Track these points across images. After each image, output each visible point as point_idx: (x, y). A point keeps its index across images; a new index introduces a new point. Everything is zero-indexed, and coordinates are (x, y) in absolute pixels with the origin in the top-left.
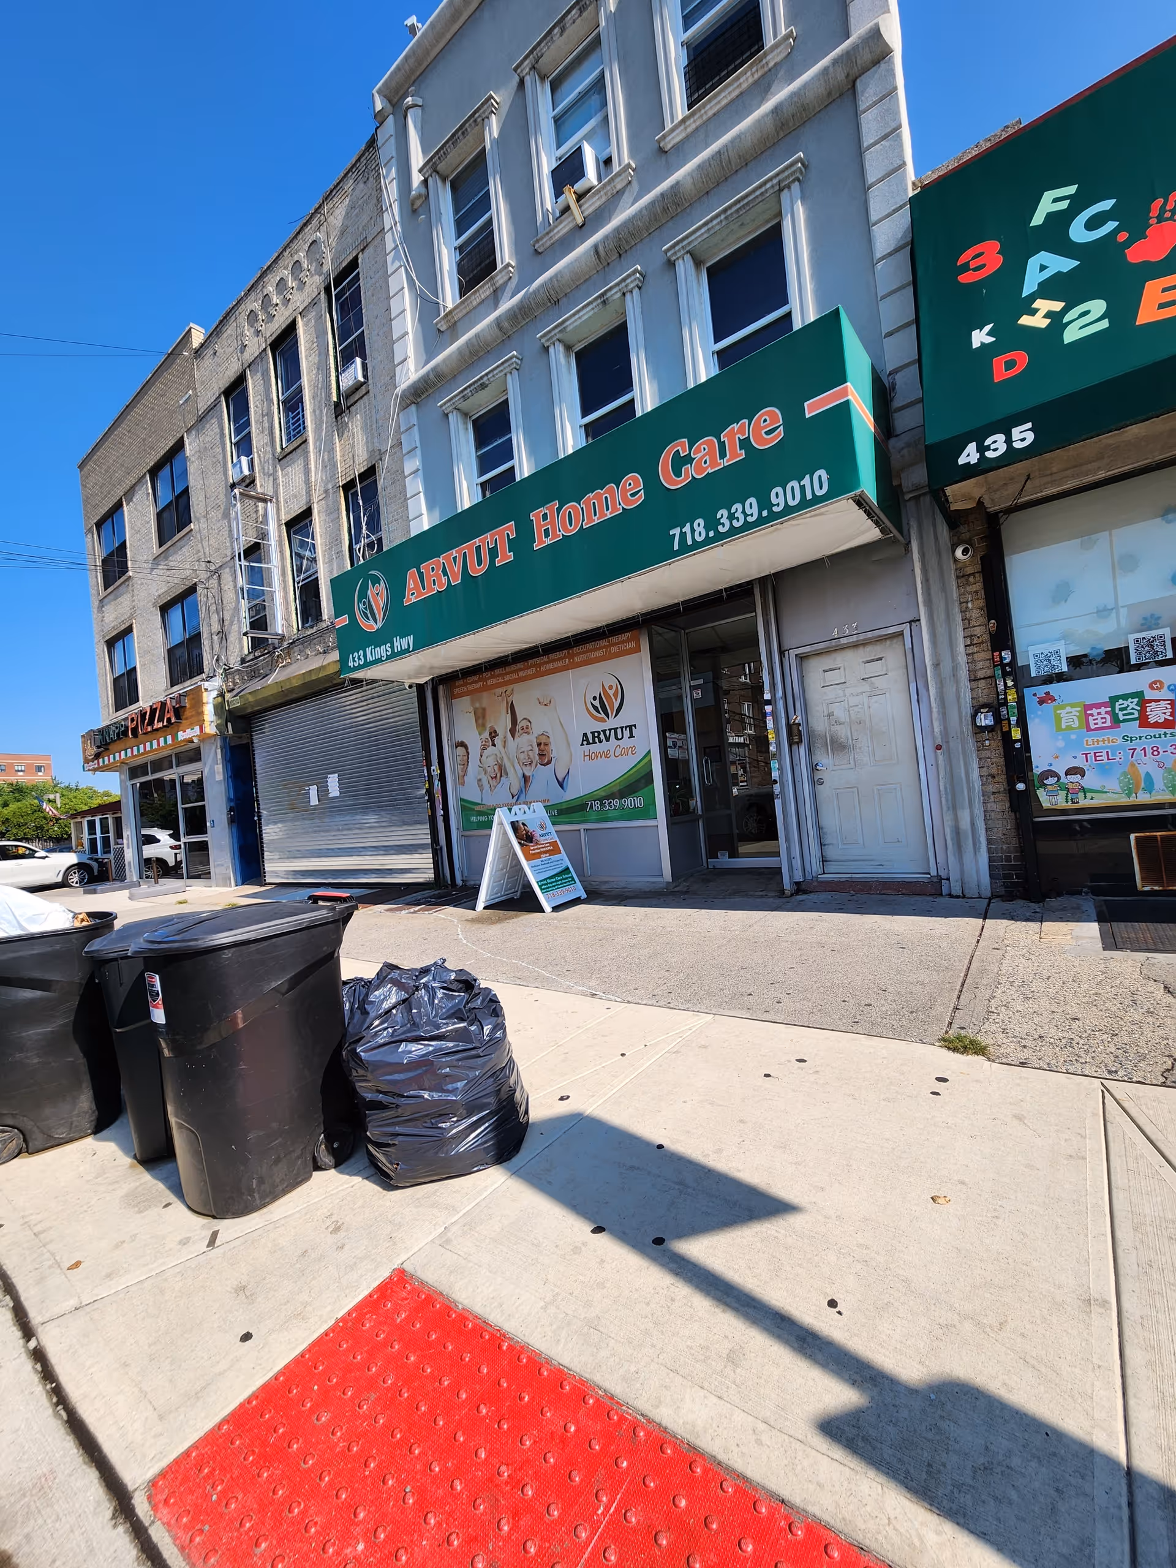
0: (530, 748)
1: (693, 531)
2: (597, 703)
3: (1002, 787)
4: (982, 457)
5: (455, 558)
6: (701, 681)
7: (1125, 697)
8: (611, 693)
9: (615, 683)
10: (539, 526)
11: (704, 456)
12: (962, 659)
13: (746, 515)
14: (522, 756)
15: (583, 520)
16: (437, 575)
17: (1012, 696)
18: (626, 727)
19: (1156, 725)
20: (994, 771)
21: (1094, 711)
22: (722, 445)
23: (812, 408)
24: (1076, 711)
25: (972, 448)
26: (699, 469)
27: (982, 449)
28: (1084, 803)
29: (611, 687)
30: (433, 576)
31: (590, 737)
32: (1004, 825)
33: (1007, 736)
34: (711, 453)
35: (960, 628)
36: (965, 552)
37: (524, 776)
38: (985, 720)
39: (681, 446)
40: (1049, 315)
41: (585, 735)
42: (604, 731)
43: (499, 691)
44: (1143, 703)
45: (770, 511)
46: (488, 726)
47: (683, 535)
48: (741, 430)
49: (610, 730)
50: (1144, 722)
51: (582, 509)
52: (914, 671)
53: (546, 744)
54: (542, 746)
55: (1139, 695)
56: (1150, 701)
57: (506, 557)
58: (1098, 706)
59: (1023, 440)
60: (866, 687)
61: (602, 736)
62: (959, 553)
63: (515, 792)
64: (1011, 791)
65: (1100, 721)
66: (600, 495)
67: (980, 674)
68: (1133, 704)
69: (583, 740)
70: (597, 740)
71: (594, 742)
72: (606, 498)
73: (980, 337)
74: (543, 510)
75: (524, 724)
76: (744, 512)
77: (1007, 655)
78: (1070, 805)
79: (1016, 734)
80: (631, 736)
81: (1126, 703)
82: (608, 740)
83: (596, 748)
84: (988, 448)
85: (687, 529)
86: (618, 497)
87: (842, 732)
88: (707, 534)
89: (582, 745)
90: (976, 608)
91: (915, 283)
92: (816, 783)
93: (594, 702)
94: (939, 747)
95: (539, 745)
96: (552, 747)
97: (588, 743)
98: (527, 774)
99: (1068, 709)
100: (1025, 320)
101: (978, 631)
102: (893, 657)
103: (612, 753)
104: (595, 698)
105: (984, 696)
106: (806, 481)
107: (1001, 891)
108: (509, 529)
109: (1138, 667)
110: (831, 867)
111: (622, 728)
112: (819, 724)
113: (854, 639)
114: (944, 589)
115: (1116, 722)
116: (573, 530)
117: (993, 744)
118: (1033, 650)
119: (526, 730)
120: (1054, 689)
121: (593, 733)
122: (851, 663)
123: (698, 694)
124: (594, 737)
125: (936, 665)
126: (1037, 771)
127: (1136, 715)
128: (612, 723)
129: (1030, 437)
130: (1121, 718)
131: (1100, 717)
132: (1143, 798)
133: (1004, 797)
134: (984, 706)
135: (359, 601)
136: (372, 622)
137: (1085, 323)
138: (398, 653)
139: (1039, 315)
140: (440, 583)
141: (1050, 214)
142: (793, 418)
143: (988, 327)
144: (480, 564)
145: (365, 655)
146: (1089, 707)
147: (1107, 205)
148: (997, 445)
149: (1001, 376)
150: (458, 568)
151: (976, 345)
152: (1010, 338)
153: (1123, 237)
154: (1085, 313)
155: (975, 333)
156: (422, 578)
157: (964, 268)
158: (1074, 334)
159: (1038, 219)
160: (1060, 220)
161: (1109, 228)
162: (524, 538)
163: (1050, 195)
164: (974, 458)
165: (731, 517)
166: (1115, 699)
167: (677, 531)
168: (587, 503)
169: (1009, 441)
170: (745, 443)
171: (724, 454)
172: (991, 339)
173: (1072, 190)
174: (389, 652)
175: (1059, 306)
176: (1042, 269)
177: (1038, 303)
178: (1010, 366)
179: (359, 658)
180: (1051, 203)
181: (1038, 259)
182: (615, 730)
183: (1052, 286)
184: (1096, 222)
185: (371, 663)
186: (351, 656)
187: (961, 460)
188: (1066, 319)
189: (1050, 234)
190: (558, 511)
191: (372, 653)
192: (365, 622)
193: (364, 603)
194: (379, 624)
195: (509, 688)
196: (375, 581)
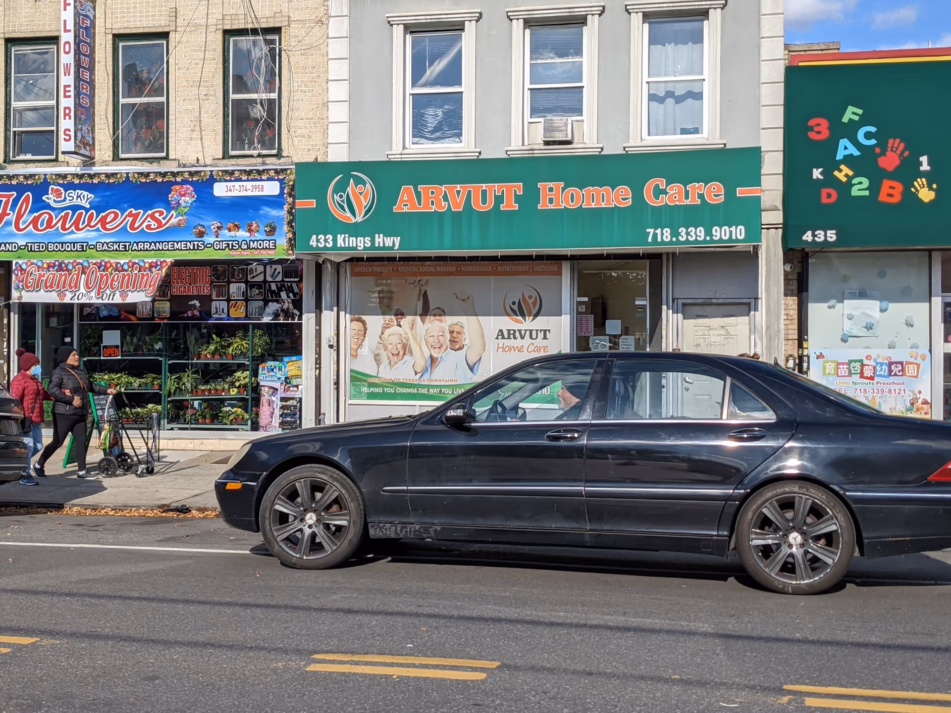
0: (441, 333)
1: (662, 234)
2: (515, 307)
4: (814, 240)
5: (458, 192)
7: (855, 361)
8: (530, 301)
9: (534, 294)
10: (545, 195)
11: (675, 193)
12: (782, 327)
13: (697, 236)
14: (431, 339)
15: (583, 202)
16: (436, 197)
17: (803, 352)
18: (541, 331)
19: (867, 378)
21: (841, 367)
22: (687, 192)
23: (741, 192)
24: (833, 365)
25: (809, 233)
26: (670, 200)
27: (814, 235)
29: (530, 297)
30: (431, 198)
31: (505, 333)
34: (679, 193)
35: (783, 312)
36: (790, 268)
37: (431, 357)
38: (791, 364)
39: (661, 183)
40: (846, 175)
41: (501, 331)
42: (520, 331)
43: (412, 279)
44: (863, 365)
45: (711, 238)
46: (394, 309)
47: (655, 235)
48: (700, 188)
49: (526, 331)
50: (862, 376)
51: (583, 195)
52: (753, 329)
53: (458, 333)
54: (455, 334)
55: (861, 361)
56: (866, 365)
57: (510, 205)
58: (843, 364)
59: (831, 237)
60: (722, 332)
61: (517, 334)
62: (787, 268)
63: (418, 370)
65: (843, 372)
66: (598, 191)
67: (790, 337)
68: (858, 365)
69: (498, 335)
70: (512, 336)
71: (509, 338)
72: (603, 194)
73: (817, 174)
74: (551, 184)
75: (438, 312)
76: (695, 233)
80: (545, 338)
81: (855, 364)
82: (522, 338)
83: (511, 342)
84: (816, 236)
85: (658, 231)
86: (612, 196)
88: (671, 239)
89: (497, 338)
90: (792, 298)
91: (786, 127)
93: (512, 306)
95: (452, 332)
96: (466, 336)
97: (503, 338)
98: (435, 355)
99: (830, 363)
100: (836, 173)
101: (791, 313)
102: (741, 317)
103: (525, 349)
104: (514, 303)
105: (791, 350)
106: (733, 229)
108: (518, 188)
111: (537, 331)
114: (777, 284)
115: (850, 374)
116: (573, 206)
119: (439, 318)
120: (824, 351)
121: (509, 331)
122: (715, 316)
123: (583, 309)
124: (509, 334)
125: (768, 327)
127: (859, 372)
128: (527, 325)
129: (834, 238)
130: (853, 372)
131: (843, 370)
134: (790, 356)
135: (335, 191)
136: (349, 214)
137: (860, 188)
138: (379, 248)
139: (842, 174)
140: (439, 205)
141: (850, 120)
142: (730, 193)
143: (820, 170)
144: (484, 202)
145: (335, 240)
146: (839, 364)
147: (873, 129)
148: (820, 236)
149: (824, 200)
150: (461, 200)
151: (814, 177)
152: (829, 180)
153: (878, 150)
154: (860, 183)
155: (814, 170)
156: (418, 194)
157: (811, 129)
158: (855, 192)
159: (845, 119)
160: (854, 126)
161: (873, 142)
162: (530, 197)
163: (851, 109)
164: (810, 239)
165: (688, 234)
166: (850, 362)
167: (651, 231)
168: (588, 192)
169: (825, 236)
170: (701, 196)
171: (687, 197)
172: (821, 177)
173: (860, 112)
174: (368, 245)
175: (851, 173)
176: (845, 148)
177: (842, 167)
178: (829, 196)
179: (326, 241)
180: (851, 113)
181: (844, 142)
182: (531, 331)
183: (849, 160)
184: (868, 136)
185: (341, 248)
186: (314, 237)
187: (804, 238)
188: (853, 182)
189: (850, 131)
190: (563, 189)
191: (344, 240)
192: (341, 212)
193: (341, 196)
194: (359, 219)
195: (426, 278)
196: (359, 181)
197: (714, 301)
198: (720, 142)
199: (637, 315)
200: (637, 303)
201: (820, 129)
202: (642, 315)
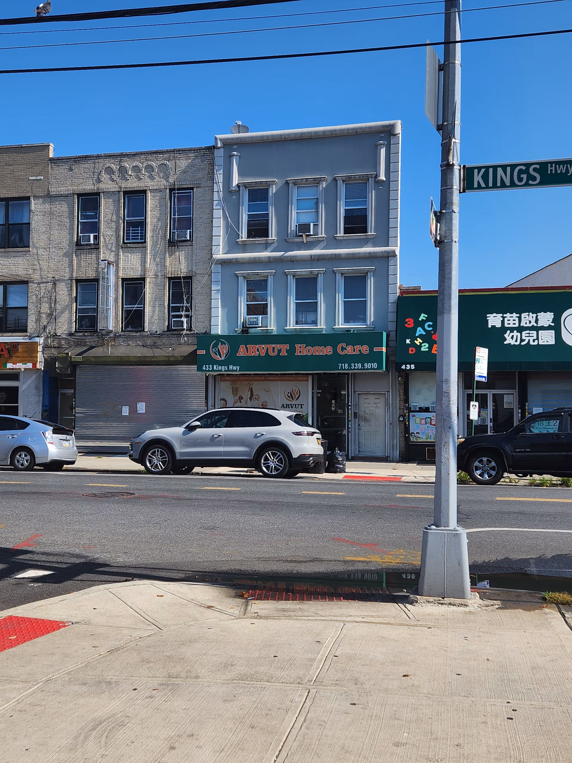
0: (258, 405)
1: (345, 366)
2: (289, 395)
3: (403, 435)
4: (406, 368)
5: (263, 348)
6: (321, 391)
7: (428, 418)
8: (295, 392)
9: (297, 389)
10: (298, 350)
12: (398, 403)
15: (313, 352)
16: (254, 350)
17: (407, 414)
18: (300, 404)
19: (433, 425)
20: (402, 431)
22: (354, 349)
23: (375, 349)
24: (419, 419)
25: (404, 366)
26: (348, 352)
27: (406, 367)
28: (419, 440)
29: (295, 391)
30: (252, 350)
31: (285, 406)
32: (403, 444)
33: (405, 423)
34: (351, 349)
35: (398, 397)
36: (401, 379)
38: (401, 419)
39: (344, 345)
40: (420, 342)
41: (283, 405)
42: (291, 405)
43: (246, 383)
44: (431, 420)
45: (364, 368)
46: (238, 395)
47: (342, 366)
48: (359, 347)
49: (293, 404)
50: (431, 424)
51: (313, 349)
52: (387, 404)
53: (265, 405)
55: (430, 418)
57: (284, 353)
58: (423, 419)
60: (375, 405)
61: (290, 406)
62: (400, 379)
64: (405, 436)
66: (319, 348)
67: (401, 408)
68: (429, 420)
70: (288, 407)
71: (286, 408)
72: (321, 349)
74: (300, 345)
75: (257, 397)
76: (358, 366)
77: (407, 405)
78: (416, 441)
79: (407, 423)
80: (301, 408)
82: (292, 408)
85: (343, 365)
86: (325, 350)
87: (367, 416)
88: (348, 368)
90: (402, 391)
91: (397, 321)
92: (359, 429)
94: (391, 424)
95: (262, 405)
96: (269, 407)
100: (416, 341)
101: (402, 397)
102: (382, 399)
104: (289, 393)
105: (402, 413)
106: (372, 364)
107: (401, 460)
108: (287, 347)
109: (431, 412)
110: (360, 453)
111: (298, 404)
112: (362, 414)
113: (373, 393)
114: (396, 386)
115: (426, 423)
116: (309, 354)
117: (402, 425)
118: (412, 404)
119: (257, 399)
120: (415, 414)
121: (286, 405)
122: (372, 399)
123: (319, 395)
125: (392, 404)
126: (411, 432)
127: (430, 422)
128: (294, 402)
129: (414, 368)
131: (423, 422)
132: (429, 440)
133: (403, 437)
134: (401, 415)
135: (213, 347)
136: (219, 357)
137: (425, 348)
138: (231, 371)
139: (418, 342)
140: (255, 353)
141: (422, 319)
142: (371, 350)
143: (409, 340)
144: (274, 352)
145: (213, 367)
146: (422, 419)
147: (431, 323)
148: (408, 367)
149: (410, 352)
150: (264, 351)
151: (407, 343)
152: (413, 343)
153: (432, 332)
154: (425, 346)
155: (407, 340)
156: (247, 349)
157: (406, 323)
158: (423, 349)
159: (420, 319)
160: (424, 322)
161: (431, 329)
162: (292, 351)
163: (423, 315)
164: (404, 368)
165: (355, 366)
166: (426, 418)
167: (340, 364)
168: (315, 348)
169: (410, 367)
170: (360, 351)
171: (354, 351)
172: (409, 343)
173: (426, 316)
174: (227, 369)
175: (421, 341)
176: (420, 331)
177: (418, 339)
178: (412, 351)
179: (209, 367)
180: (423, 317)
181: (419, 329)
182: (296, 405)
183: (421, 336)
184: (429, 326)
185: (216, 371)
186: (204, 366)
187: (402, 368)
188: (422, 345)
189: (422, 324)
190: (305, 347)
191: (217, 367)
192: (216, 356)
193: (216, 349)
194: (223, 358)
195: (251, 382)
196: (223, 343)
197: (371, 392)
198: (372, 327)
199: (342, 398)
200: (342, 393)
201: (410, 323)
202: (344, 398)
